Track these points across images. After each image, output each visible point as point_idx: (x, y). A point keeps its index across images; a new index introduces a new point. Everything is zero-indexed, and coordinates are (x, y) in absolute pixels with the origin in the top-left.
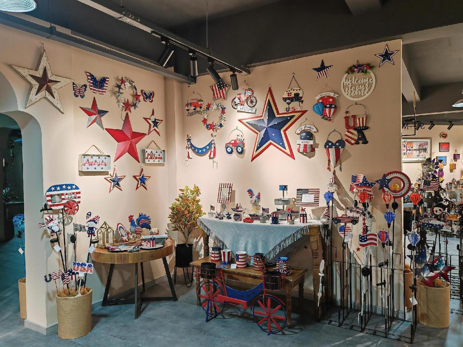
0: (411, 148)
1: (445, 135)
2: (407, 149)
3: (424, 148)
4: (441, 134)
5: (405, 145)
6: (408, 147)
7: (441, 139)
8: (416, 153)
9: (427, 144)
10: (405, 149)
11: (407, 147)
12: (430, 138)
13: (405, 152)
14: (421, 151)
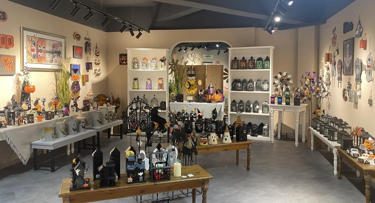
0: (43, 48)
1: (79, 36)
2: (37, 48)
3: (58, 50)
4: (75, 34)
5: (36, 42)
6: (39, 46)
7: (75, 41)
8: (48, 57)
9: (61, 46)
10: (35, 48)
11: (37, 45)
12: (64, 37)
13: (35, 53)
14: (54, 54)
